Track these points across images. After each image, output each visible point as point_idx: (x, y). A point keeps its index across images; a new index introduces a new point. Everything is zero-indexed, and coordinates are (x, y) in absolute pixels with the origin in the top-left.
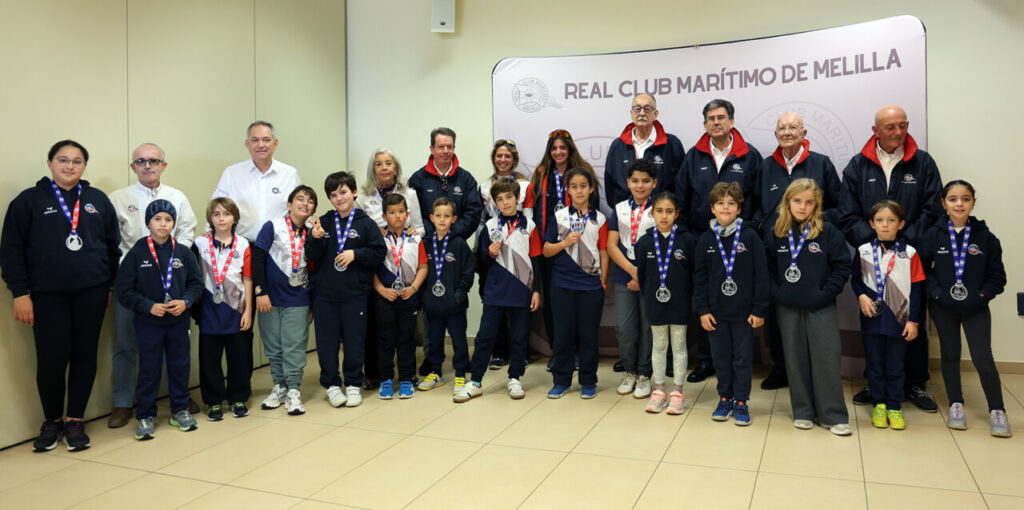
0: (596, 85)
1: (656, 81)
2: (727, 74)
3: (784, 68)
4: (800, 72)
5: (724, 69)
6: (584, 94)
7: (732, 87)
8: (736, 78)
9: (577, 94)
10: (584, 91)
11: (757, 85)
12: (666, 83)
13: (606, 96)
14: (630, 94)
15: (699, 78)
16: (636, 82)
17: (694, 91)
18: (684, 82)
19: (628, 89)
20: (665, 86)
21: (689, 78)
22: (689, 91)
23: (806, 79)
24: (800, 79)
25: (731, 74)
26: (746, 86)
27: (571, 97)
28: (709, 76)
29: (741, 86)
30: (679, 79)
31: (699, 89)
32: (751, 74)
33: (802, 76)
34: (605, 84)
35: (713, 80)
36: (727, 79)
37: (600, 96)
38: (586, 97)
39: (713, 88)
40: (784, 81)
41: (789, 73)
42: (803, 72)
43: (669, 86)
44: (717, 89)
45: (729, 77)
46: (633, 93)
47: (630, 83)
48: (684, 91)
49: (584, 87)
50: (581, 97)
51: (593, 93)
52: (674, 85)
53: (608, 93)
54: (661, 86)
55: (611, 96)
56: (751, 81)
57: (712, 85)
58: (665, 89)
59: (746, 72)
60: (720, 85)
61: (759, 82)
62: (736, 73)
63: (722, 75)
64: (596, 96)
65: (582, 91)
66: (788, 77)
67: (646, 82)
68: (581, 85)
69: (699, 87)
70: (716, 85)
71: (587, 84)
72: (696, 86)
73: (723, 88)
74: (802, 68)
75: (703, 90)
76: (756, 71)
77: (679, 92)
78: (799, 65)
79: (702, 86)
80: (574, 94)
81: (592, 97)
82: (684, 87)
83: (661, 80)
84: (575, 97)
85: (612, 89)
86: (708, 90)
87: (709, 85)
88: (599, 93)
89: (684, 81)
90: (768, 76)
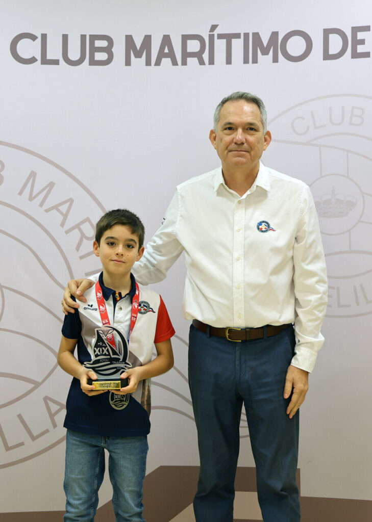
1: (83, 37)
2: (221, 36)
3: (327, 32)
4: (357, 42)
5: (214, 27)
7: (229, 61)
8: (238, 45)
11: (275, 60)
14: (33, 60)
15: (166, 40)
16: (44, 36)
17: (158, 63)
18: (138, 45)
19: (27, 49)
20: (101, 50)
21: (148, 39)
22: (148, 63)
23: (366, 55)
24: (355, 55)
25: (229, 38)
26: (255, 61)
28: (185, 38)
29: (246, 61)
30: (129, 39)
31: (166, 61)
32: (265, 41)
33: (361, 49)
35: (194, 46)
36: (220, 45)
40: (327, 56)
41: (336, 44)
42: (362, 42)
43: (108, 50)
44: (202, 62)
45: (224, 41)
46: (39, 57)
47: (34, 38)
48: (138, 62)
52: (119, 50)
54: (94, 50)
56: (265, 52)
58: (102, 56)
59: (256, 36)
60: (206, 56)
61: (280, 56)
62: (237, 36)
63: (211, 37)
66: (335, 48)
67: (65, 38)
69: (166, 56)
70: (198, 55)
72: (161, 55)
73: (212, 62)
74: (360, 36)
75: (175, 63)
76: (275, 35)
77: (128, 63)
78: (355, 30)
79: (171, 55)
82: (138, 55)
83: (94, 38)
86: (184, 63)
87: (186, 55)
90: (296, 46)
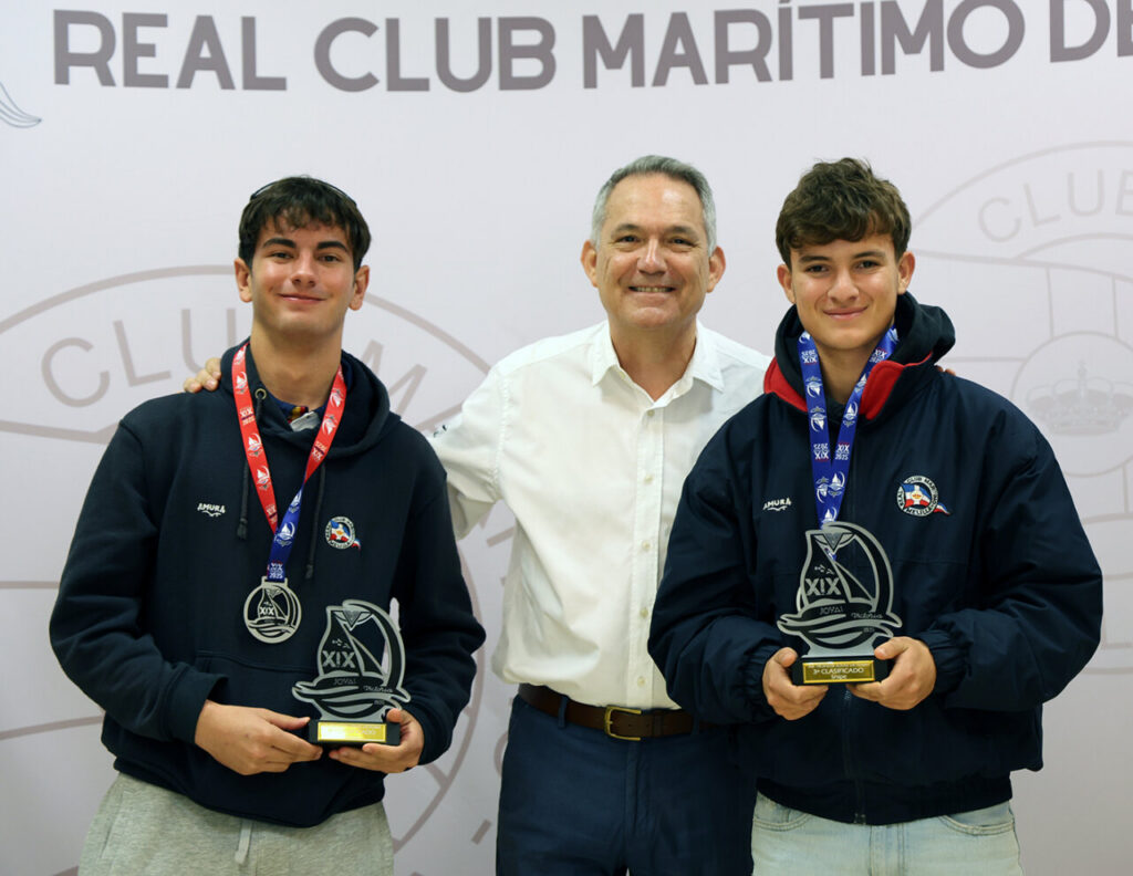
0: (205, 29)
6: (145, 66)
9: (116, 65)
10: (149, 50)
12: (532, 38)
13: (253, 82)
27: (83, 76)
28: (723, 19)
34: (249, 25)
37: (226, 83)
38: (160, 81)
39: (742, 74)
49: (145, 35)
50: (133, 79)
51: (192, 64)
53: (262, 71)
55: (278, 84)
57: (741, 58)
58: (527, 65)
60: (772, 60)
64: (206, 79)
65: (135, 51)
68: (133, 21)
69: (680, 64)
71: (159, 21)
80: (99, 61)
81: (185, 82)
84: (106, 79)
85: (285, 52)
86: (720, 79)
87: (725, 57)
88: (218, 64)
89: (613, 34)
